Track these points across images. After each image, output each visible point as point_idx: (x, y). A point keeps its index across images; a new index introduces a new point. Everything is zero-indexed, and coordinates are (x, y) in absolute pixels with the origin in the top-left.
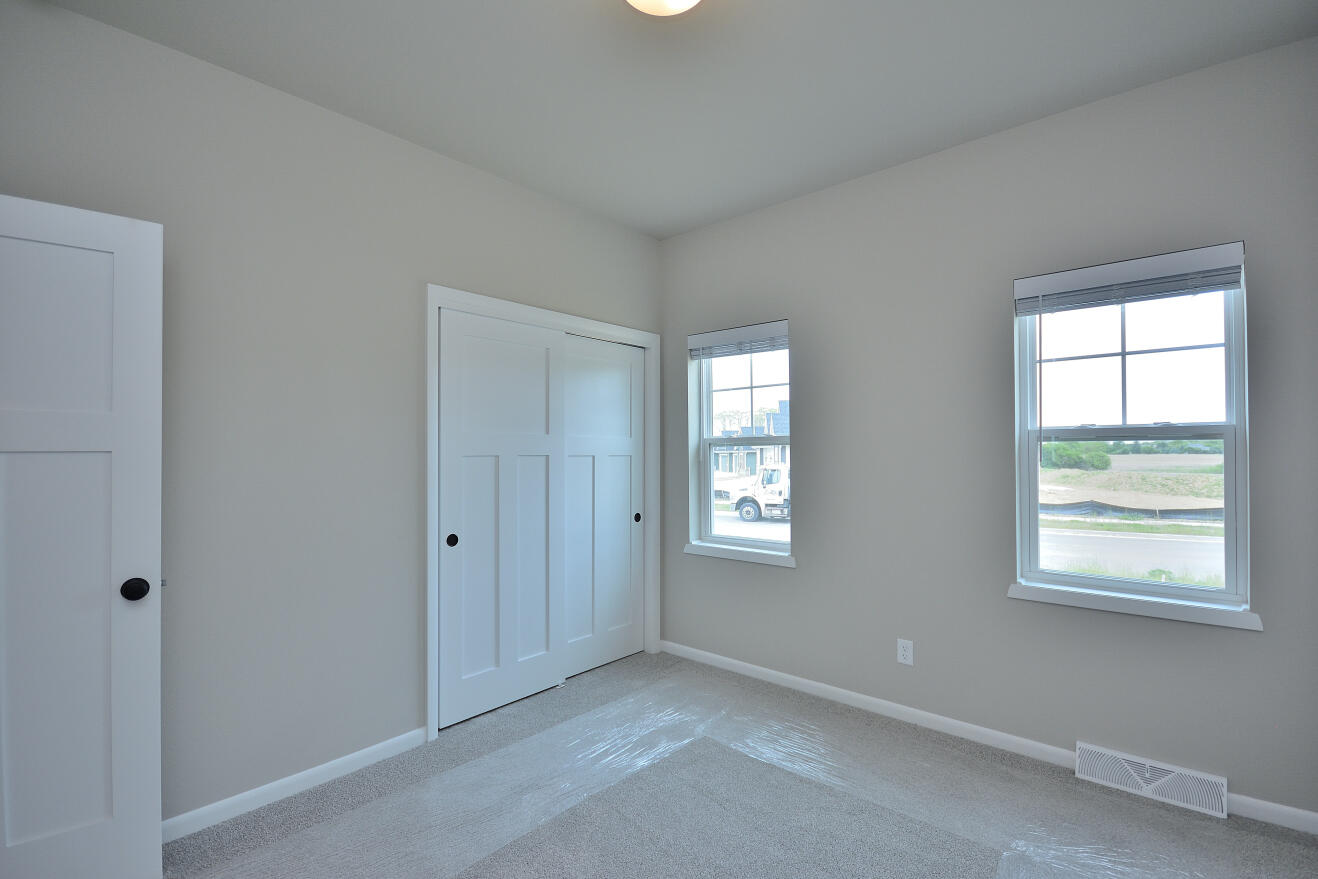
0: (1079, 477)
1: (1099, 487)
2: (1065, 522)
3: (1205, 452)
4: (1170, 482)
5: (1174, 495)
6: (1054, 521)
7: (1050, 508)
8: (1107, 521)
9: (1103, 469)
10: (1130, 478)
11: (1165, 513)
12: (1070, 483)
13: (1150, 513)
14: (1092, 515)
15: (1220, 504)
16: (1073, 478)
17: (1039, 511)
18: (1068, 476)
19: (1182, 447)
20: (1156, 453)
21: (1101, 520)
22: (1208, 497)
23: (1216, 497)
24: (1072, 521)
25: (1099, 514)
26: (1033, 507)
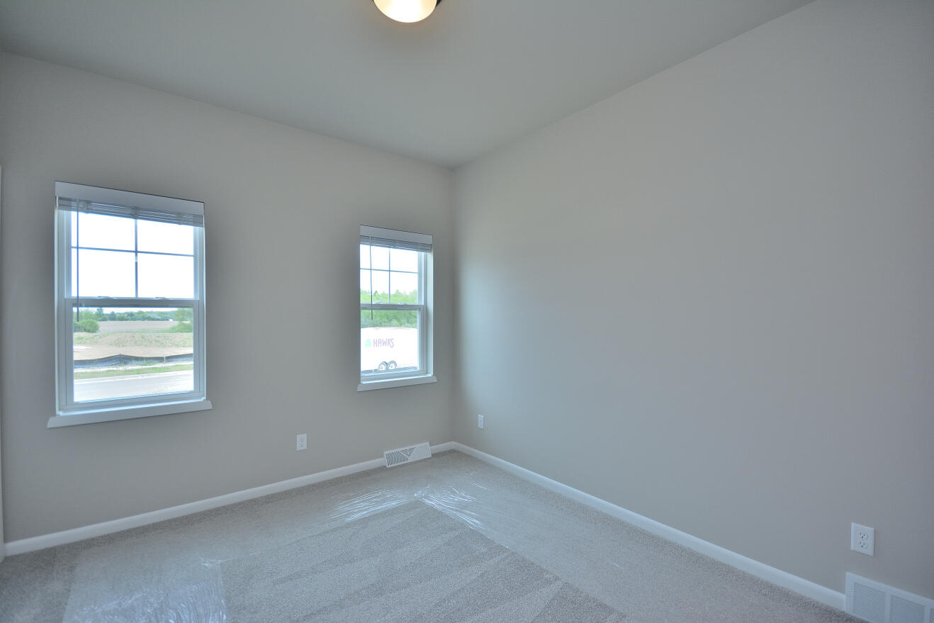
0: (93, 338)
1: (111, 345)
2: (102, 372)
3: (158, 320)
4: (160, 339)
5: (164, 347)
6: (92, 373)
7: (83, 363)
8: (135, 368)
9: (93, 332)
10: (134, 337)
11: (169, 358)
12: (84, 343)
13: (160, 359)
14: (120, 365)
15: (190, 350)
16: (87, 339)
17: (74, 366)
18: (82, 338)
19: (144, 316)
20: (127, 320)
21: (129, 367)
22: (184, 347)
23: (188, 346)
24: (108, 371)
25: (125, 363)
26: (69, 364)
